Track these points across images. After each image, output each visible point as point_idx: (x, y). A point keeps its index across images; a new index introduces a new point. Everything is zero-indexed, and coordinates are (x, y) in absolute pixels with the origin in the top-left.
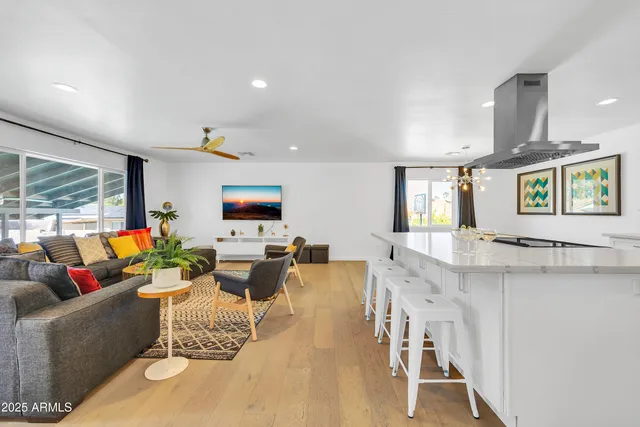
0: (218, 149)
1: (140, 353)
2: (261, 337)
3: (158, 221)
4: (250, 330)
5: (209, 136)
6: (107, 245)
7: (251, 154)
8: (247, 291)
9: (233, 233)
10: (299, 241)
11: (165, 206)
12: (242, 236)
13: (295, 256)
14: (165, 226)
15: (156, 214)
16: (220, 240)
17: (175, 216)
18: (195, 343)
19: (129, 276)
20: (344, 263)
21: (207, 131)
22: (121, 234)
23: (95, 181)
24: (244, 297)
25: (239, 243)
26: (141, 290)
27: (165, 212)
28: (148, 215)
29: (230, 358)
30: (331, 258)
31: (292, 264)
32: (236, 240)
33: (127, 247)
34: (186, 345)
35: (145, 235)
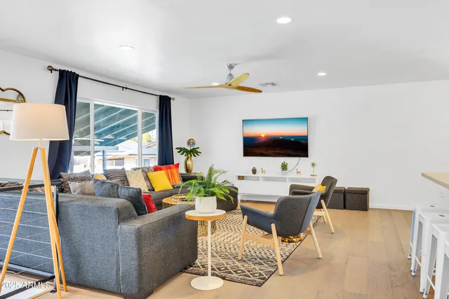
0: (242, 85)
1: (184, 269)
2: (287, 273)
3: (183, 157)
4: (276, 266)
5: (233, 72)
6: (147, 178)
7: (273, 84)
8: (273, 226)
9: (254, 171)
10: (329, 181)
11: (189, 143)
12: (264, 175)
13: (324, 197)
14: (189, 162)
15: (182, 150)
16: (241, 178)
17: (197, 153)
18: (226, 268)
19: (168, 205)
20: (389, 211)
21: (231, 67)
22: (156, 169)
23: (135, 119)
24: (270, 232)
25: (261, 182)
26: (189, 213)
27: (189, 148)
28: (175, 151)
29: (259, 285)
30: (371, 205)
31: (320, 207)
32: (258, 179)
33: (162, 181)
34: (219, 269)
35: (174, 170)
